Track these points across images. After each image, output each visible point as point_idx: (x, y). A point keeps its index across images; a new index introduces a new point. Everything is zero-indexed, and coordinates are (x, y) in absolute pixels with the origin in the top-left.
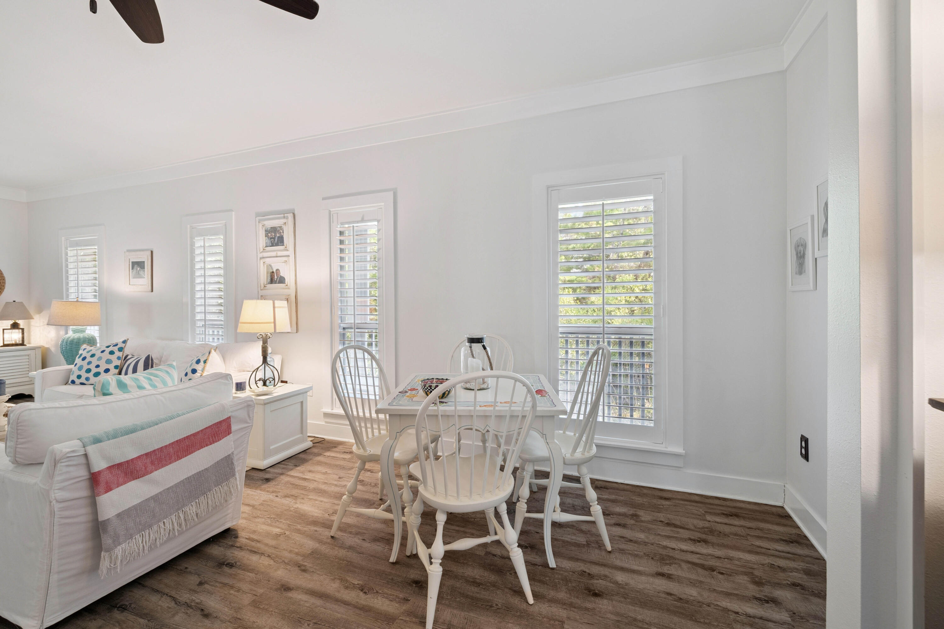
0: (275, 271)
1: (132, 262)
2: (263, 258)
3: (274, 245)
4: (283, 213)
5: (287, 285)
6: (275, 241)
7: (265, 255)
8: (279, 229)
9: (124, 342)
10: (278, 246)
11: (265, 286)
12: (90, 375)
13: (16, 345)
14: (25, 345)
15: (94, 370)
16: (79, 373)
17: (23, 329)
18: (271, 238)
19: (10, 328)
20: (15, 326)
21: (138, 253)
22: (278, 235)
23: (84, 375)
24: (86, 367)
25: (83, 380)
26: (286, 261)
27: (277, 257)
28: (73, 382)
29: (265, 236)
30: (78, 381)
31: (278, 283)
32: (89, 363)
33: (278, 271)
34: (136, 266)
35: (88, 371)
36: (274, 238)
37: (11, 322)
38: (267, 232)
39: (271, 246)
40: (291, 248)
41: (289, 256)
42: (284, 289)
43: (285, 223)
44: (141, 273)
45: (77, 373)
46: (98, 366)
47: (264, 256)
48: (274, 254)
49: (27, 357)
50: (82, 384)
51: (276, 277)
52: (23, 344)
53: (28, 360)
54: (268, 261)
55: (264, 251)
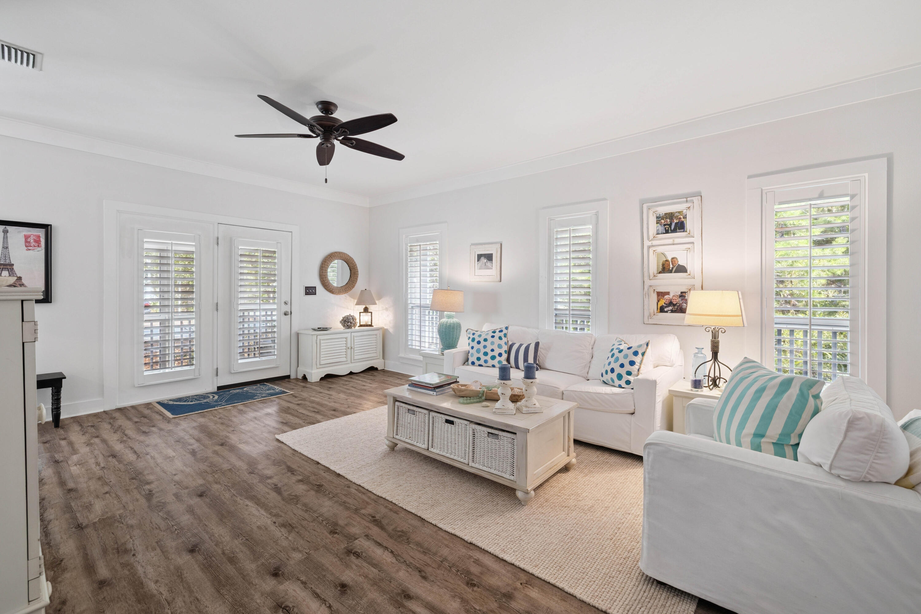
0: (670, 259)
1: (478, 255)
2: (653, 246)
3: (670, 231)
4: (687, 197)
5: (689, 275)
6: (671, 227)
7: (655, 243)
8: (677, 214)
9: (507, 328)
10: (676, 232)
11: (654, 276)
12: (488, 358)
13: (367, 326)
14: (373, 326)
15: (491, 354)
16: (478, 355)
17: (371, 313)
18: (665, 225)
19: (363, 311)
20: (366, 310)
21: (486, 246)
22: (675, 221)
23: (483, 358)
24: (483, 350)
25: (481, 362)
26: (689, 248)
27: (673, 244)
28: (473, 363)
29: (657, 223)
30: (477, 363)
31: (674, 272)
32: (485, 347)
33: (675, 260)
34: (482, 258)
35: (486, 354)
36: (670, 225)
37: (364, 306)
38: (659, 219)
39: (664, 233)
40: (697, 234)
41: (693, 243)
42: (685, 278)
43: (689, 208)
44: (489, 264)
45: (476, 355)
46: (492, 350)
47: (653, 244)
48: (670, 241)
49: (375, 336)
50: (480, 365)
51: (671, 266)
52: (371, 325)
53: (375, 339)
54: (660, 249)
55: (655, 238)
